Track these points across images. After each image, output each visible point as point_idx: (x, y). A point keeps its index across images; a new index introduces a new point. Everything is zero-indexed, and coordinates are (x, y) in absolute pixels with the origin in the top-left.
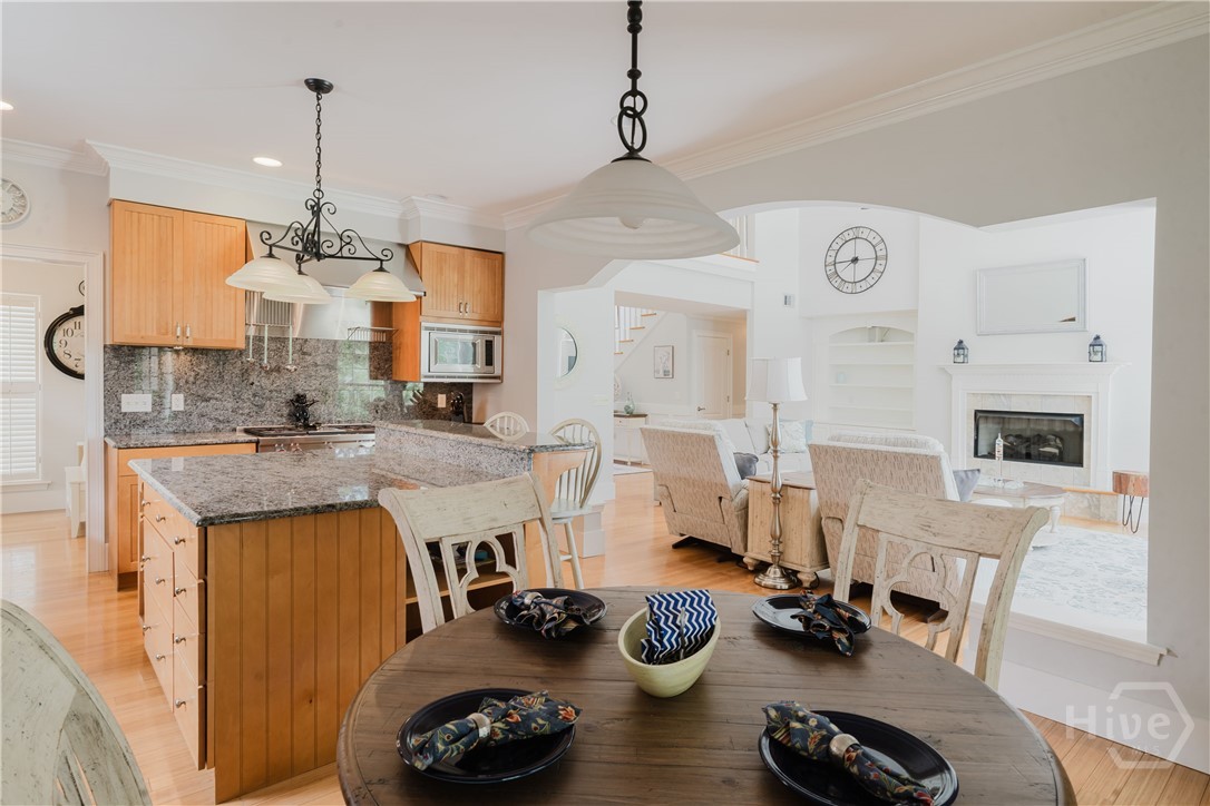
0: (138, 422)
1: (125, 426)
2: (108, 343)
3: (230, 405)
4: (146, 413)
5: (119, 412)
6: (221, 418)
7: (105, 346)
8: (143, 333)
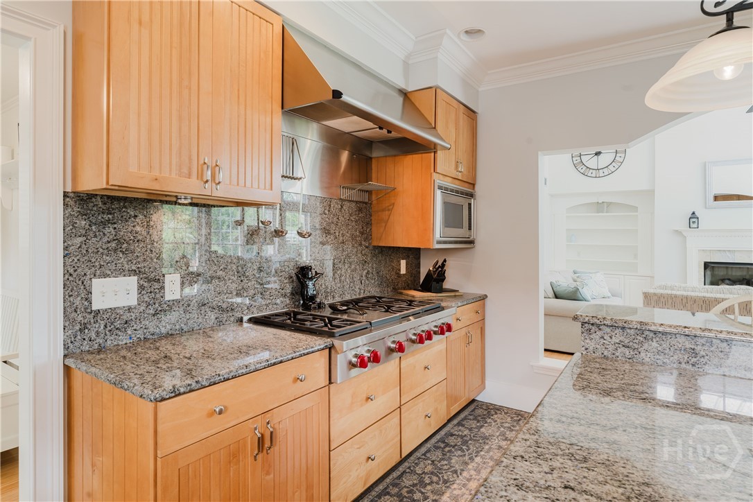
0: (117, 324)
1: (98, 333)
2: (69, 189)
3: (235, 285)
4: (130, 309)
5: (88, 310)
6: (224, 306)
7: (66, 195)
8: (156, 173)
